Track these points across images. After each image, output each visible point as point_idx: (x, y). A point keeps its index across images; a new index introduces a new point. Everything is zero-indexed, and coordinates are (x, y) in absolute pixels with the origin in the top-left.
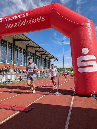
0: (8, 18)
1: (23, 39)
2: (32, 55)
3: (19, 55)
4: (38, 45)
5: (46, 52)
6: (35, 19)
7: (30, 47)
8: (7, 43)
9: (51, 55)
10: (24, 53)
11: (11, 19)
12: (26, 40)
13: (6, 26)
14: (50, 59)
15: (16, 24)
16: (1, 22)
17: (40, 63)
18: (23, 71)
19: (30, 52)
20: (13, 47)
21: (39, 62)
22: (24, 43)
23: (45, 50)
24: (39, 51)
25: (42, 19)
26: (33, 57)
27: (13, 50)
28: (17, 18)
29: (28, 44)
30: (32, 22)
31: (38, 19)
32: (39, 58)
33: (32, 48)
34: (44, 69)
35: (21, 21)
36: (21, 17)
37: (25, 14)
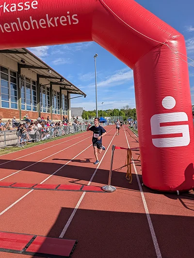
2: (32, 84)
3: (2, 85)
4: (45, 64)
5: (62, 79)
6: (56, 19)
7: (25, 66)
9: (72, 85)
10: (13, 80)
12: (17, 52)
14: (68, 93)
15: (7, 26)
17: (49, 101)
19: (26, 78)
21: (47, 100)
22: (13, 57)
23: (59, 75)
24: (46, 77)
25: (72, 21)
26: (34, 88)
28: (8, 11)
29: (22, 61)
30: (46, 25)
31: (63, 19)
32: (46, 91)
33: (32, 69)
34: (57, 114)
35: (19, 20)
36: (19, 10)
37: (28, 2)
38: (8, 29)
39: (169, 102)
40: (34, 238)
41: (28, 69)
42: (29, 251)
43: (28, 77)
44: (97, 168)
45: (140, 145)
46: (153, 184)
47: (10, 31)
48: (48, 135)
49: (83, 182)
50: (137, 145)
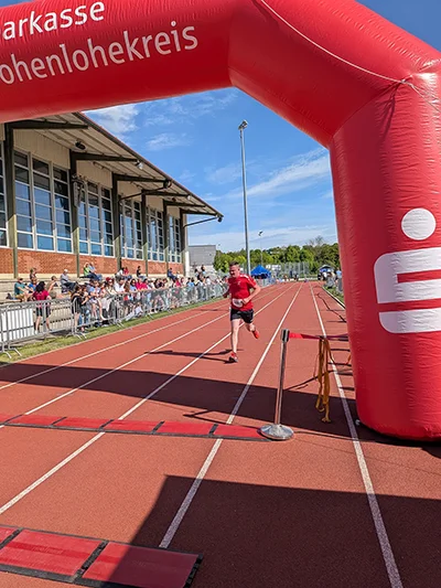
2: (101, 196)
3: (37, 201)
5: (167, 181)
6: (145, 41)
7: (86, 156)
9: (189, 194)
10: (62, 189)
11: (9, 33)
12: (66, 126)
17: (139, 233)
19: (89, 184)
20: (6, 163)
21: (136, 229)
22: (59, 138)
23: (161, 173)
24: (132, 179)
25: (184, 42)
26: (106, 205)
27: (4, 178)
28: (40, 30)
29: (77, 145)
30: (125, 55)
31: (162, 39)
32: (133, 209)
33: (101, 163)
34: (159, 261)
35: (64, 50)
36: (62, 26)
37: (84, 7)
38: (40, 72)
39: (418, 223)
40: (101, 547)
41: (91, 162)
42: (91, 578)
43: (95, 181)
44: (249, 383)
45: (350, 330)
46: (383, 422)
47: (45, 76)
48: (139, 309)
49: (215, 415)
50: (344, 329)
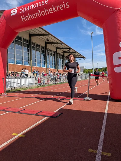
0: (24, 9)
1: (40, 33)
2: (53, 53)
3: (37, 55)
4: (60, 41)
5: (70, 49)
6: (57, 7)
8: (22, 39)
9: (76, 52)
10: (43, 51)
11: (28, 9)
12: (44, 35)
13: (22, 19)
15: (34, 15)
16: (15, 13)
17: (63, 63)
18: (43, 73)
19: (50, 50)
20: (30, 45)
21: (62, 62)
22: (43, 38)
23: (68, 46)
24: (61, 48)
25: (66, 6)
26: (54, 55)
27: (29, 48)
28: (34, 7)
29: (47, 40)
30: (53, 11)
31: (61, 6)
32: (61, 57)
33: (53, 44)
35: (39, 11)
36: (39, 6)
37: (44, 1)
41: (50, 44)
43: (51, 49)
47: (35, 18)
